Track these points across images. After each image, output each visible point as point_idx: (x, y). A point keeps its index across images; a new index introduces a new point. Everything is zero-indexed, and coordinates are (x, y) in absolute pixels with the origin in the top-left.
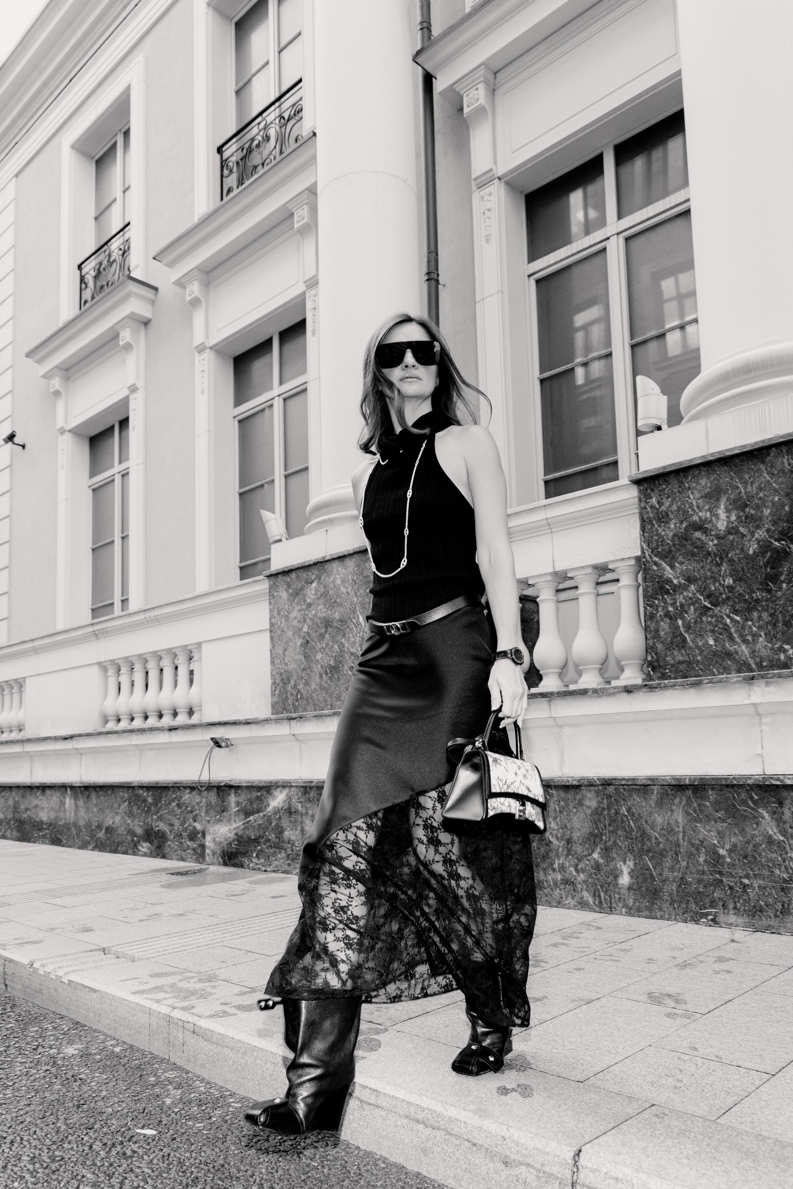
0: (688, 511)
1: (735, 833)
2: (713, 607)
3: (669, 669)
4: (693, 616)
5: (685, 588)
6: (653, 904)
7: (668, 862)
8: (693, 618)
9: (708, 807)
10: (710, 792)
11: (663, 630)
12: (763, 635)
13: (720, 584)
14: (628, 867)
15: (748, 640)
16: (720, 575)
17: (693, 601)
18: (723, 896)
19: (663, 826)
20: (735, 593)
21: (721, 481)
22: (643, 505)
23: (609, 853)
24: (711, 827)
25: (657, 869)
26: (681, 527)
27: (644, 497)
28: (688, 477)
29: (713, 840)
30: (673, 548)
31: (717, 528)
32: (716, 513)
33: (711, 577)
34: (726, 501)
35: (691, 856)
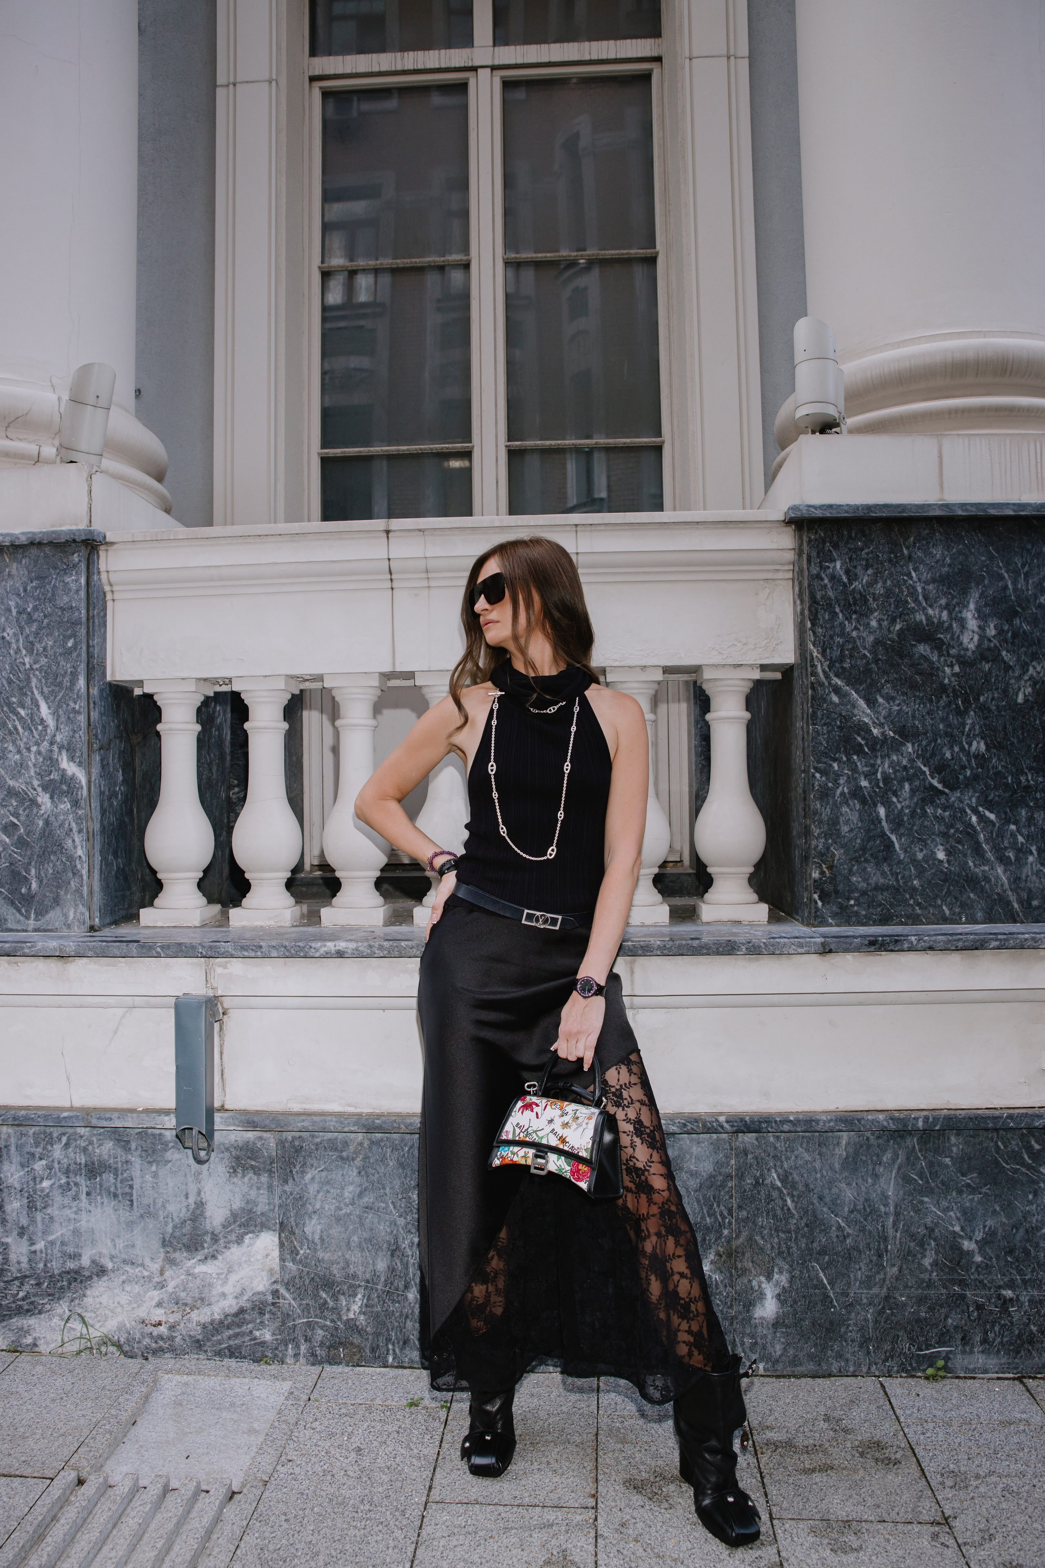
0: (907, 602)
1: (995, 1211)
2: (947, 791)
3: (856, 899)
4: (907, 802)
5: (896, 747)
6: (824, 1349)
7: (860, 1270)
8: (908, 807)
9: (947, 1166)
10: (953, 1139)
11: (847, 822)
12: (1035, 852)
13: (962, 749)
14: (777, 1284)
15: (1009, 857)
16: (963, 733)
17: (911, 775)
18: (963, 1322)
19: (855, 1205)
20: (988, 770)
21: (972, 559)
22: (815, 570)
23: (736, 1261)
24: (949, 1202)
25: (837, 1285)
26: (892, 629)
27: (818, 556)
28: (909, 537)
29: (952, 1225)
30: (873, 666)
31: (961, 644)
32: (959, 615)
33: (946, 733)
34: (980, 598)
35: (907, 1256)
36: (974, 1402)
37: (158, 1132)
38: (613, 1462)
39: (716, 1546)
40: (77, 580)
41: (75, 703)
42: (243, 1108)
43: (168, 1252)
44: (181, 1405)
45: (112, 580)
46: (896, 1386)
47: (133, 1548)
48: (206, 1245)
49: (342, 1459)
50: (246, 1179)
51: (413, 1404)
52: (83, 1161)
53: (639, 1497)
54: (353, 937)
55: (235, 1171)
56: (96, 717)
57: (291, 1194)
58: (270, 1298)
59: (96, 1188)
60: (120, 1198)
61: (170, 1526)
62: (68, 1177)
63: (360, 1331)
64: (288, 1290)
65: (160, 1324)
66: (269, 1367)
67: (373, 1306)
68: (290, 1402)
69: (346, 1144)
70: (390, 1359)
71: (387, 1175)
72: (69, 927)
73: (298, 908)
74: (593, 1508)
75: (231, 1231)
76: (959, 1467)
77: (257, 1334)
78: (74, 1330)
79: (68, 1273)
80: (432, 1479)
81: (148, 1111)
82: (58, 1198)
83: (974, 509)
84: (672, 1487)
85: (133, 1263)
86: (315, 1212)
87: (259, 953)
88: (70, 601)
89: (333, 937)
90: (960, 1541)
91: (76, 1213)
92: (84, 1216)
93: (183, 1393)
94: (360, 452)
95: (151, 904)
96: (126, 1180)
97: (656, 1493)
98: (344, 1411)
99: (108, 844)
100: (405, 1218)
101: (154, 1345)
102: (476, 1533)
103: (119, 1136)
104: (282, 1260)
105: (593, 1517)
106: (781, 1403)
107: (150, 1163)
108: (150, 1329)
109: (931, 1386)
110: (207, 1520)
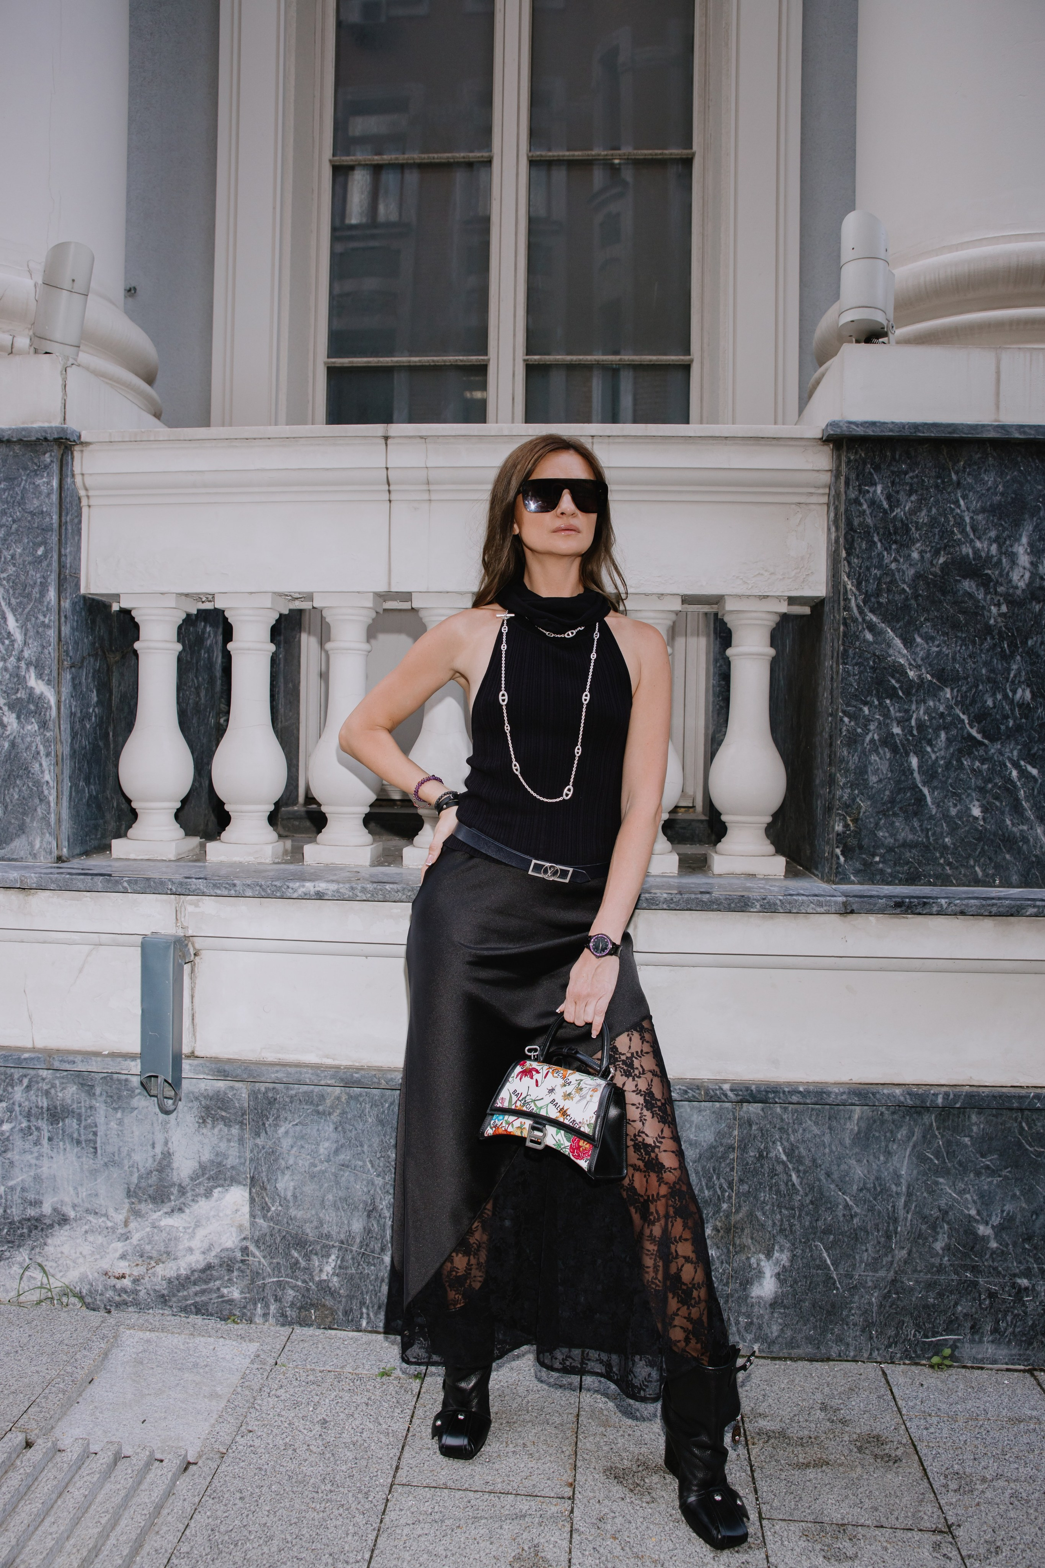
0: (953, 532)
1: (1015, 1195)
2: (986, 741)
3: (882, 856)
4: (942, 753)
5: (933, 691)
6: (824, 1331)
7: (867, 1252)
8: (943, 758)
9: (966, 1146)
10: (974, 1118)
11: (876, 772)
13: (1006, 696)
14: (778, 1262)
16: (1007, 679)
17: (948, 723)
18: (974, 1310)
19: (865, 1183)
20: (1033, 721)
21: (1027, 487)
22: (853, 495)
23: (734, 1236)
24: (966, 1184)
25: (841, 1266)
26: (934, 562)
27: (857, 479)
28: (958, 461)
29: (968, 1209)
30: (913, 602)
31: (1011, 581)
32: (1010, 550)
33: (989, 680)
34: (1034, 531)
35: (918, 1238)
36: (981, 1395)
37: (124, 1077)
38: (593, 1448)
39: (699, 1547)
40: (49, 482)
41: (45, 616)
42: (214, 1055)
43: (133, 1203)
44: (142, 1363)
45: (87, 485)
46: (899, 1373)
47: (77, 1521)
48: (172, 1198)
49: (305, 1432)
50: (216, 1130)
51: (385, 1374)
52: (45, 1105)
53: (619, 1487)
54: (334, 878)
55: (204, 1121)
56: (68, 633)
57: (263, 1148)
58: (238, 1255)
59: (58, 1134)
60: (84, 1145)
61: (118, 1499)
62: (29, 1121)
63: (332, 1293)
64: (258, 1247)
65: (123, 1277)
66: (236, 1326)
67: (347, 1268)
68: (256, 1366)
69: (322, 1097)
70: (364, 1323)
71: (366, 1132)
72: (35, 856)
73: (280, 845)
74: (569, 1498)
75: (200, 1184)
76: (964, 1468)
77: (225, 1291)
78: (34, 1279)
79: (29, 1220)
80: (399, 1459)
81: (113, 1055)
82: (18, 1142)
83: (1033, 432)
84: (655, 1478)
85: (96, 1213)
86: (288, 1168)
87: (233, 892)
88: (41, 505)
89: (314, 877)
90: (964, 1553)
91: (37, 1158)
92: (45, 1162)
93: (145, 1351)
94: (369, 362)
95: (124, 835)
96: (90, 1126)
97: (638, 1485)
98: (311, 1378)
99: (79, 769)
100: (384, 1178)
101: (117, 1298)
102: (442, 1521)
103: (84, 1081)
104: (253, 1216)
105: (569, 1508)
106: (775, 1388)
107: (115, 1109)
108: (113, 1281)
109: (935, 1375)
110: (157, 1494)
